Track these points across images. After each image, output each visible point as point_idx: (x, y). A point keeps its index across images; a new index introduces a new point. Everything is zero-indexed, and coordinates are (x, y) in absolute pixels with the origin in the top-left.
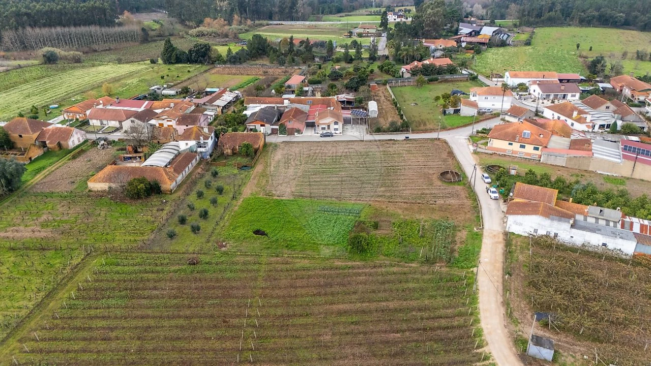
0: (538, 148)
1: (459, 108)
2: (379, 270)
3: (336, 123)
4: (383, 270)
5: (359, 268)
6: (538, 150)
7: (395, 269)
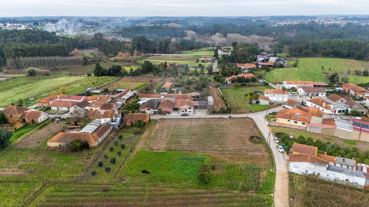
0: (305, 123)
1: (259, 100)
2: (216, 195)
3: (190, 108)
4: (218, 195)
5: (204, 194)
6: (305, 124)
7: (225, 194)
